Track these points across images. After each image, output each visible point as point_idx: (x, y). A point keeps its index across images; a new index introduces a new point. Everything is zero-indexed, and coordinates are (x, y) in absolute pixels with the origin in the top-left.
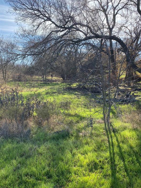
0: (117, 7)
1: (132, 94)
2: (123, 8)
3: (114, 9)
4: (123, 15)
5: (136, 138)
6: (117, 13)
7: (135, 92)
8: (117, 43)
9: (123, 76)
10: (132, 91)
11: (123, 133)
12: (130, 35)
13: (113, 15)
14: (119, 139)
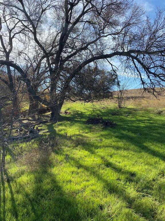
0: (13, 30)
1: (36, 128)
2: (20, 32)
3: (10, 31)
4: (21, 41)
5: (34, 182)
6: (13, 37)
7: (40, 125)
8: (15, 70)
9: (27, 108)
10: (36, 125)
11: (19, 180)
12: (30, 63)
13: (9, 37)
14: (13, 190)
